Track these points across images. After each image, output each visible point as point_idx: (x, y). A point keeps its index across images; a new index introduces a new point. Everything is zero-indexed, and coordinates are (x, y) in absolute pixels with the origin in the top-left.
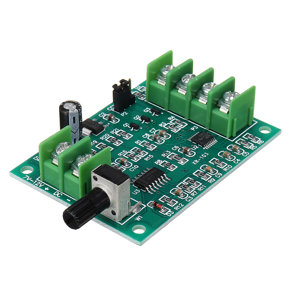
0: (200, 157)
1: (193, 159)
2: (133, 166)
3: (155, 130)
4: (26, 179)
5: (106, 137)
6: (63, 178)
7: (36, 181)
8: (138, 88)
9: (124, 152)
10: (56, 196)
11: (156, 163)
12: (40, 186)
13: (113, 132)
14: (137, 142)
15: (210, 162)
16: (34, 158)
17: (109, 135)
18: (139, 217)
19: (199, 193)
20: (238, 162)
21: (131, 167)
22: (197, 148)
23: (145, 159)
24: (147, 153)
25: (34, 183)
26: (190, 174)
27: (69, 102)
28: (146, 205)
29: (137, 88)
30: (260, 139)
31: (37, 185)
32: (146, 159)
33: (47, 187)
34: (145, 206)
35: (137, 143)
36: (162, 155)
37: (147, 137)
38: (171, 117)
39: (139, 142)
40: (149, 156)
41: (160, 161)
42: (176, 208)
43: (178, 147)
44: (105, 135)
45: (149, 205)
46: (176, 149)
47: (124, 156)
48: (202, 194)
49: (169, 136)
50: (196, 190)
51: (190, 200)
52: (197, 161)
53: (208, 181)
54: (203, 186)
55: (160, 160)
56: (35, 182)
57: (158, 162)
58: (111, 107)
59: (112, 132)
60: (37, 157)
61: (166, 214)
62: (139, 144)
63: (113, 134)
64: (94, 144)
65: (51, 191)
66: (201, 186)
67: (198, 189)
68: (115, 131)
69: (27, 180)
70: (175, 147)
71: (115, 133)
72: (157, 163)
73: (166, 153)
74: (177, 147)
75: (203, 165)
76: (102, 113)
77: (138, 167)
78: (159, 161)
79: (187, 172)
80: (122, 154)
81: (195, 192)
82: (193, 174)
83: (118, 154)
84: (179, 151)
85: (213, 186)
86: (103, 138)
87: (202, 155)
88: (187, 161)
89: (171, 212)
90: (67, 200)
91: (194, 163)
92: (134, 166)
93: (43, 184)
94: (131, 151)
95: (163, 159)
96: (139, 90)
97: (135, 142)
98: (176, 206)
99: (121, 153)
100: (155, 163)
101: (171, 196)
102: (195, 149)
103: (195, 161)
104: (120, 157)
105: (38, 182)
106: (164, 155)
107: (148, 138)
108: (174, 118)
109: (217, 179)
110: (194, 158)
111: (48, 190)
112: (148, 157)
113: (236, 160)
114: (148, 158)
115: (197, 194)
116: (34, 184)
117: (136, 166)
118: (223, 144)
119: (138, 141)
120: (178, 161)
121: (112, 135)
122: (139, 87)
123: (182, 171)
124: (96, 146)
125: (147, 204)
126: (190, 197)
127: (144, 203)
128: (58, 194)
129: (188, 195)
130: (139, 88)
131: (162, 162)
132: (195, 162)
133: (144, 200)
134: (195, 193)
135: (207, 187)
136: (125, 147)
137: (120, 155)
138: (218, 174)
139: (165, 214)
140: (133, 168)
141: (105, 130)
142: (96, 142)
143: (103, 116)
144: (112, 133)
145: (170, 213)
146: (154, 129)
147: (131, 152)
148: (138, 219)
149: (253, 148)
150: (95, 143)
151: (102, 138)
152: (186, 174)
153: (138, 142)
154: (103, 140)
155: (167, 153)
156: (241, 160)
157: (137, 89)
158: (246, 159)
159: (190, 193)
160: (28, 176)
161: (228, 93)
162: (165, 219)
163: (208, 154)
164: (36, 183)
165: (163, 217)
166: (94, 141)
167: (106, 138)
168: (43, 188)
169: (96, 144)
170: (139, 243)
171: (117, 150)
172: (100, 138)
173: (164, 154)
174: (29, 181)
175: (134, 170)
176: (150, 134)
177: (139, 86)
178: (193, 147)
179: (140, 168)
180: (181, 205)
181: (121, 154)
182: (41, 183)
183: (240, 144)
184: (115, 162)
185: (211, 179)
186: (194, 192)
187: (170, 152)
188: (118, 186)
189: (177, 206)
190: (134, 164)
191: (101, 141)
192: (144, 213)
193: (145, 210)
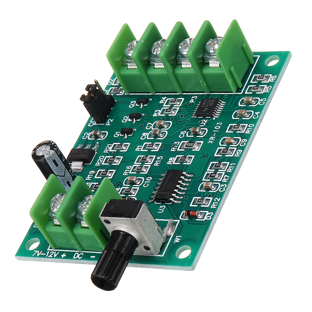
0: (214, 131)
1: (207, 138)
2: (145, 180)
3: (151, 124)
4: (36, 256)
5: (101, 160)
6: (75, 236)
7: (48, 253)
8: (111, 83)
9: (128, 168)
10: (77, 259)
11: (169, 163)
12: (55, 256)
13: (107, 150)
14: (137, 149)
15: (227, 131)
16: (34, 227)
17: (104, 157)
18: (178, 238)
19: (230, 175)
20: (258, 116)
21: (144, 183)
22: (206, 122)
23: (155, 165)
24: (154, 156)
25: (47, 256)
26: (211, 157)
27: (40, 145)
28: (179, 219)
29: (110, 83)
30: (271, 75)
31: (52, 257)
32: (157, 164)
33: (62, 253)
34: (179, 221)
35: (138, 150)
36: (171, 150)
37: (146, 136)
38: (163, 99)
39: (139, 147)
40: (158, 159)
41: (173, 159)
42: (213, 206)
43: (185, 132)
44: (100, 158)
45: (182, 217)
46: (184, 135)
47: (130, 173)
48: (234, 174)
49: (170, 123)
50: (226, 173)
51: (224, 189)
52: (212, 137)
53: (235, 156)
54: (231, 164)
55: (172, 158)
56: (47, 255)
57: (171, 161)
58: (91, 121)
59: (106, 151)
61: (205, 218)
62: (142, 150)
63: (108, 152)
64: (92, 175)
65: (70, 256)
66: (229, 165)
67: (228, 171)
68: (108, 149)
69: (38, 256)
70: (181, 133)
71: (109, 150)
72: (170, 163)
73: (175, 146)
74: (184, 132)
75: (222, 139)
76: (85, 135)
77: (151, 178)
78: (171, 159)
79: (207, 157)
80: (127, 172)
81: (226, 176)
82: (214, 156)
83: (124, 174)
84: (187, 136)
85: (242, 159)
86: (98, 163)
87: (215, 128)
88: (201, 143)
89: (210, 214)
90: (91, 257)
91: (210, 142)
92: (147, 179)
93: (57, 252)
94: (135, 163)
95: (174, 154)
96: (113, 84)
97: (136, 150)
98: (212, 204)
99: (126, 170)
100: (168, 163)
101: (202, 195)
102: (205, 124)
103: (210, 139)
104: (127, 176)
105: (51, 253)
106: (173, 150)
107: (148, 138)
108: (166, 99)
109: (243, 148)
110: (208, 136)
111: (65, 256)
112: (157, 161)
113: (254, 114)
114: (158, 162)
115: (229, 177)
116: (48, 257)
117: (149, 178)
118: (232, 102)
119: (138, 146)
120: (192, 149)
121: (107, 154)
122: (112, 81)
123: (201, 158)
124: (96, 177)
125: (180, 218)
126: (223, 186)
127: (176, 218)
128: (78, 256)
129: (219, 184)
130: (112, 82)
131: (175, 159)
132: (211, 140)
133: (174, 215)
134: (226, 178)
135: (237, 163)
136: (127, 162)
137: (125, 174)
138: (242, 141)
139: (204, 220)
140: (146, 182)
141: (96, 152)
142: (93, 172)
143: (87, 136)
144: (106, 152)
145: (209, 215)
146: (150, 124)
147: (137, 164)
148: (177, 240)
149: (268, 90)
150: (92, 174)
151: (98, 164)
152: (207, 159)
153: (138, 149)
154: (99, 165)
155: (176, 144)
156: (261, 112)
157: (111, 84)
158: (265, 107)
159: (220, 180)
160: (37, 251)
161: (210, 42)
162: (206, 226)
163: (221, 123)
164: (49, 254)
165: (203, 224)
166: (91, 172)
167: (101, 161)
168: (59, 256)
169: (94, 175)
170: (190, 268)
171: (120, 169)
172: (96, 165)
173: (173, 148)
174: (40, 256)
175: (148, 184)
176: (147, 131)
177: (111, 80)
178: (201, 123)
179: (154, 179)
180: (216, 200)
181: (126, 173)
182: (54, 251)
183: (252, 93)
184: (124, 185)
185: (237, 152)
186: (224, 177)
187: (179, 143)
188: (135, 219)
189: (214, 203)
190: (145, 178)
191: (98, 168)
192: (181, 230)
193: (181, 226)
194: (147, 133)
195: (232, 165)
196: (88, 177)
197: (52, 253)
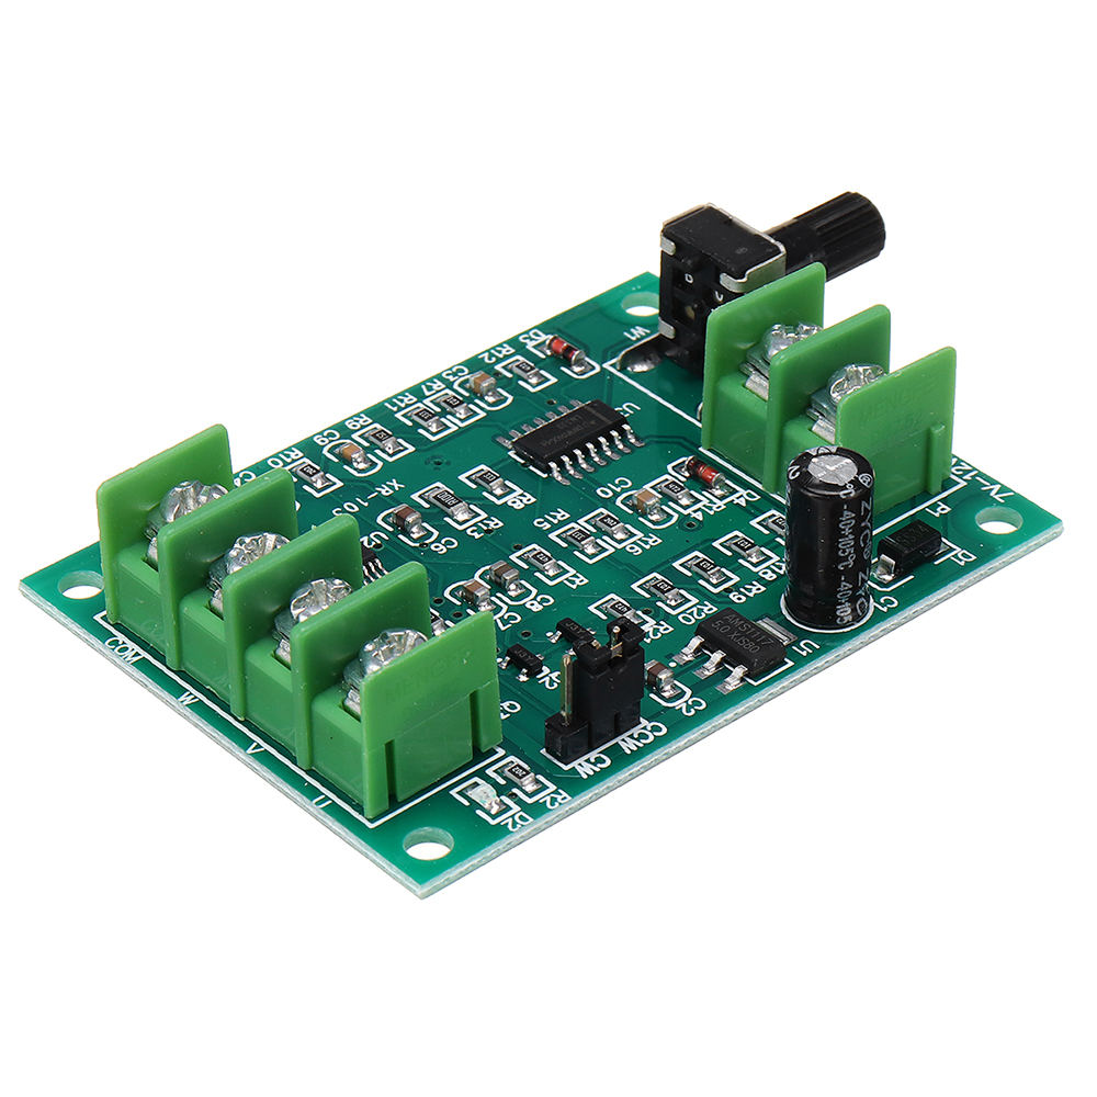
0: (366, 504)
2: (616, 495)
3: (499, 621)
4: (1004, 489)
5: (691, 614)
7: (967, 477)
8: (516, 818)
9: (637, 548)
11: (530, 499)
13: (661, 629)
14: (581, 580)
15: (340, 484)
16: (974, 558)
17: (680, 617)
18: (633, 335)
19: (416, 390)
20: (241, 475)
21: (624, 491)
22: (365, 539)
23: (568, 516)
24: (553, 536)
25: (975, 472)
26: (424, 451)
28: (602, 368)
29: (521, 818)
31: (963, 464)
32: (562, 515)
34: (605, 366)
35: (582, 578)
36: (501, 524)
37: (535, 599)
39: (573, 582)
40: (549, 526)
41: (514, 502)
43: (432, 547)
44: (693, 621)
45: (594, 368)
46: (443, 542)
47: (640, 535)
49: (451, 593)
50: (422, 397)
51: (454, 370)
52: (384, 492)
53: (370, 421)
54: (395, 409)
55: (515, 506)
56: (972, 474)
57: (521, 501)
58: (651, 738)
59: (665, 628)
60: (961, 560)
61: (544, 338)
62: (573, 572)
63: (662, 623)
64: (742, 590)
66: (400, 409)
67: (415, 400)
68: (656, 631)
69: (999, 486)
70: (445, 550)
72: (529, 496)
73: (485, 528)
74: (437, 547)
75: (367, 474)
76: (693, 712)
77: (598, 491)
78: (518, 506)
79: (434, 457)
80: (646, 543)
81: (427, 393)
82: (414, 449)
83: (660, 541)
84: (436, 533)
86: (706, 609)
87: (357, 509)
88: (420, 496)
89: (527, 341)
91: (396, 486)
92: (611, 494)
94: (612, 550)
95: (503, 511)
96: (516, 808)
97: (586, 581)
98: (506, 357)
99: (648, 547)
100: (533, 500)
101: (514, 385)
102: (372, 536)
103: (391, 492)
104: (655, 532)
105: (961, 473)
106: (496, 523)
107: (534, 591)
109: (339, 426)
110: (391, 502)
112: (556, 521)
114: (555, 517)
115: (423, 387)
116: (974, 469)
117: (604, 496)
119: (574, 587)
121: (667, 617)
122: (511, 819)
123: (448, 463)
124: (736, 579)
125: (598, 369)
126: (450, 377)
127: (607, 374)
129: (456, 386)
130: (513, 816)
131: (509, 499)
132: (392, 487)
133: (606, 382)
134: (430, 388)
135: (381, 404)
136: (628, 565)
137: (655, 538)
138: (327, 441)
140: (619, 490)
142: (733, 597)
143: (690, 703)
144: (666, 626)
145: (532, 339)
146: (500, 625)
147: (609, 545)
148: (639, 331)
150: (740, 593)
151: (709, 609)
152: (436, 452)
153: (577, 581)
154: (706, 603)
155: (479, 530)
157: (522, 813)
159: (447, 391)
160: (997, 497)
163: (334, 511)
164: (966, 472)
166: (739, 599)
167: (695, 609)
169: (736, 587)
171: (659, 560)
172: (715, 609)
173: (492, 526)
174: (994, 482)
175: (617, 482)
176: (522, 610)
177: (510, 827)
178: (379, 542)
179: (594, 486)
180: (490, 359)
181: (650, 541)
184: (676, 516)
185: (359, 427)
186: (433, 392)
187: (469, 531)
189: (501, 356)
190: (612, 501)
191: (715, 597)
192: (616, 345)
193: (609, 353)
194: (528, 606)
195: (394, 405)
196: (754, 591)
197: (957, 470)
